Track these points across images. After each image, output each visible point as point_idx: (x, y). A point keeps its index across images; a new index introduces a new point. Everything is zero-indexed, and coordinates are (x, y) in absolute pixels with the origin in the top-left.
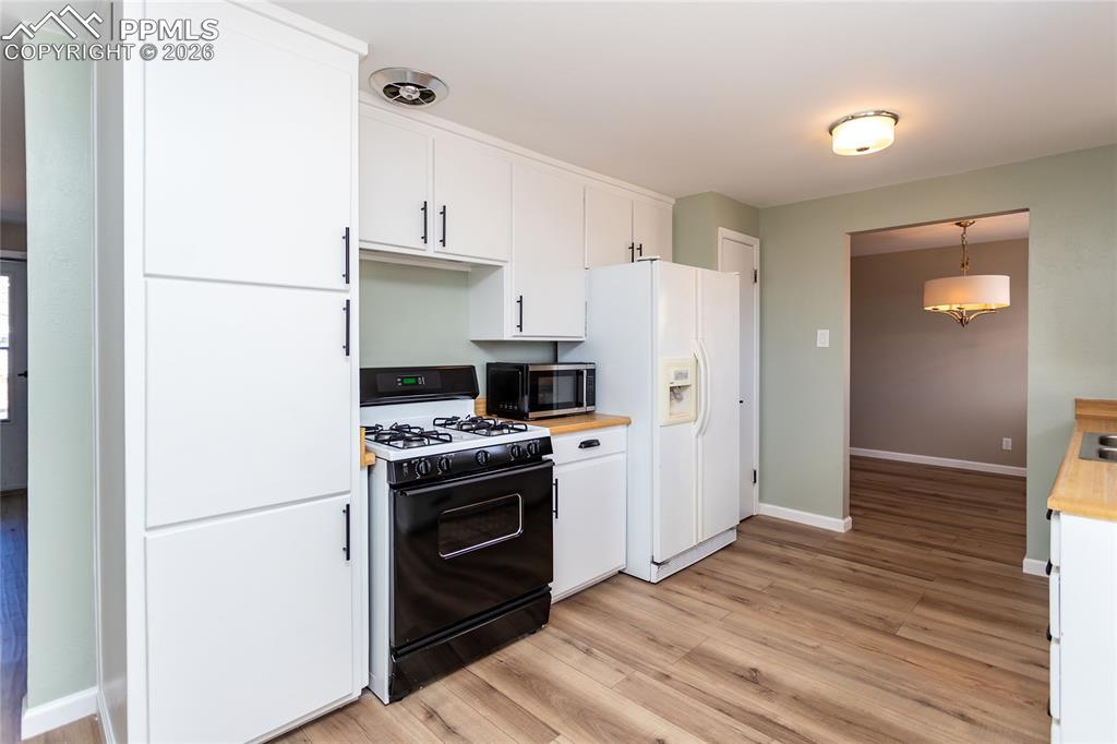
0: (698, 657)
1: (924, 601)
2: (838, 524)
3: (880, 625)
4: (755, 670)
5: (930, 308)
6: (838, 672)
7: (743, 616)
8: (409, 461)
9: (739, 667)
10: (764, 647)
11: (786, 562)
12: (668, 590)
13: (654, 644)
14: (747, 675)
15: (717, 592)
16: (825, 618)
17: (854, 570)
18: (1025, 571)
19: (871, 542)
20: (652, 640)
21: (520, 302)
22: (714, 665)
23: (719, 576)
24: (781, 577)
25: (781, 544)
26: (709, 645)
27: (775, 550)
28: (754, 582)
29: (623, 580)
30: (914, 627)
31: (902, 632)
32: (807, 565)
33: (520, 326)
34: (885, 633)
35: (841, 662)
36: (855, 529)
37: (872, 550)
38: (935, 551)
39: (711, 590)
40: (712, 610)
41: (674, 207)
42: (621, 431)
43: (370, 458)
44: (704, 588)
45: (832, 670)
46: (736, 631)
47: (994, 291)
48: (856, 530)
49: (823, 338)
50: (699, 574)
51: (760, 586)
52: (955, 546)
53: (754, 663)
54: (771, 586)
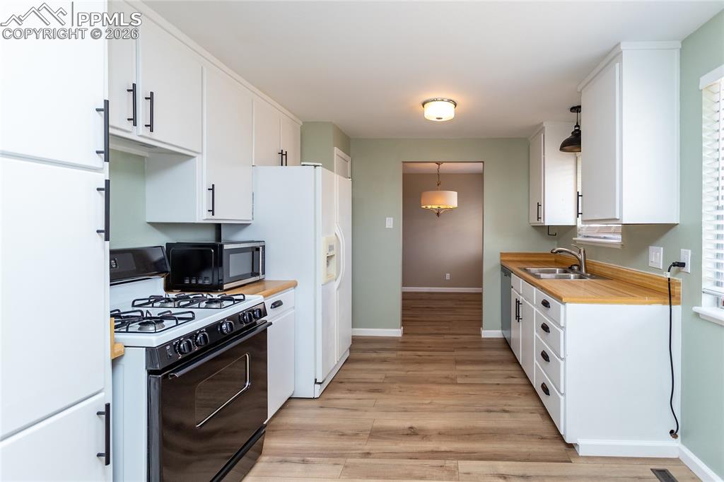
0: (376, 434)
1: (457, 362)
2: (397, 332)
3: (448, 381)
4: (411, 428)
5: (424, 207)
6: (450, 412)
7: (383, 400)
8: (170, 343)
9: (403, 430)
10: (407, 413)
11: (384, 361)
12: (329, 399)
13: (345, 437)
14: (409, 432)
15: (360, 391)
16: (424, 386)
17: (419, 356)
18: (483, 336)
19: (416, 338)
20: (342, 435)
21: (213, 189)
22: (388, 434)
23: (352, 381)
24: (388, 370)
25: (375, 351)
26: (377, 424)
27: (374, 355)
28: (377, 377)
29: (293, 403)
30: (461, 376)
31: (459, 381)
32: (396, 359)
33: (213, 211)
34: (453, 384)
35: (446, 406)
36: (404, 334)
37: (420, 343)
38: (445, 336)
39: (355, 391)
40: (365, 402)
41: (301, 127)
42: (291, 292)
43: (119, 348)
44: (350, 391)
45: (443, 412)
46: (387, 410)
47: (450, 199)
48: (406, 334)
49: (389, 223)
50: (341, 382)
51: (381, 379)
52: (451, 332)
53: (408, 424)
54: (386, 377)
